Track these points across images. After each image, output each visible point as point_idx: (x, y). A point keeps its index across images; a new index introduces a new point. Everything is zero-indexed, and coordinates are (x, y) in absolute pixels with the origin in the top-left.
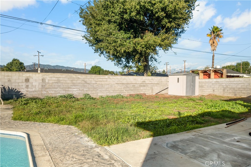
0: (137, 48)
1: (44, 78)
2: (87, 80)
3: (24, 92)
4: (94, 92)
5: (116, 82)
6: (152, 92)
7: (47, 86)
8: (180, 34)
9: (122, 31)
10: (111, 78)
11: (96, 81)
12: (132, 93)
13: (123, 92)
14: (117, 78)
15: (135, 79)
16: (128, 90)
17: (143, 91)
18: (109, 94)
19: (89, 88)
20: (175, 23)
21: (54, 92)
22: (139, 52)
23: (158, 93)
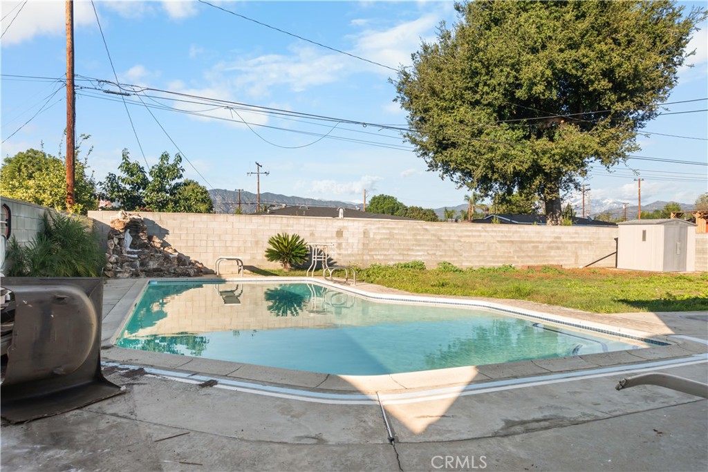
0: (542, 163)
1: (366, 229)
2: (443, 234)
3: (334, 255)
4: (456, 259)
5: (499, 239)
6: (576, 263)
7: (371, 246)
8: (643, 123)
9: (504, 124)
10: (488, 229)
11: (459, 237)
12: (532, 263)
13: (512, 259)
14: (499, 229)
15: (538, 233)
16: (523, 257)
17: (556, 259)
18: (483, 264)
19: (445, 251)
20: (633, 101)
21: (383, 257)
22: (546, 171)
23: (591, 266)
